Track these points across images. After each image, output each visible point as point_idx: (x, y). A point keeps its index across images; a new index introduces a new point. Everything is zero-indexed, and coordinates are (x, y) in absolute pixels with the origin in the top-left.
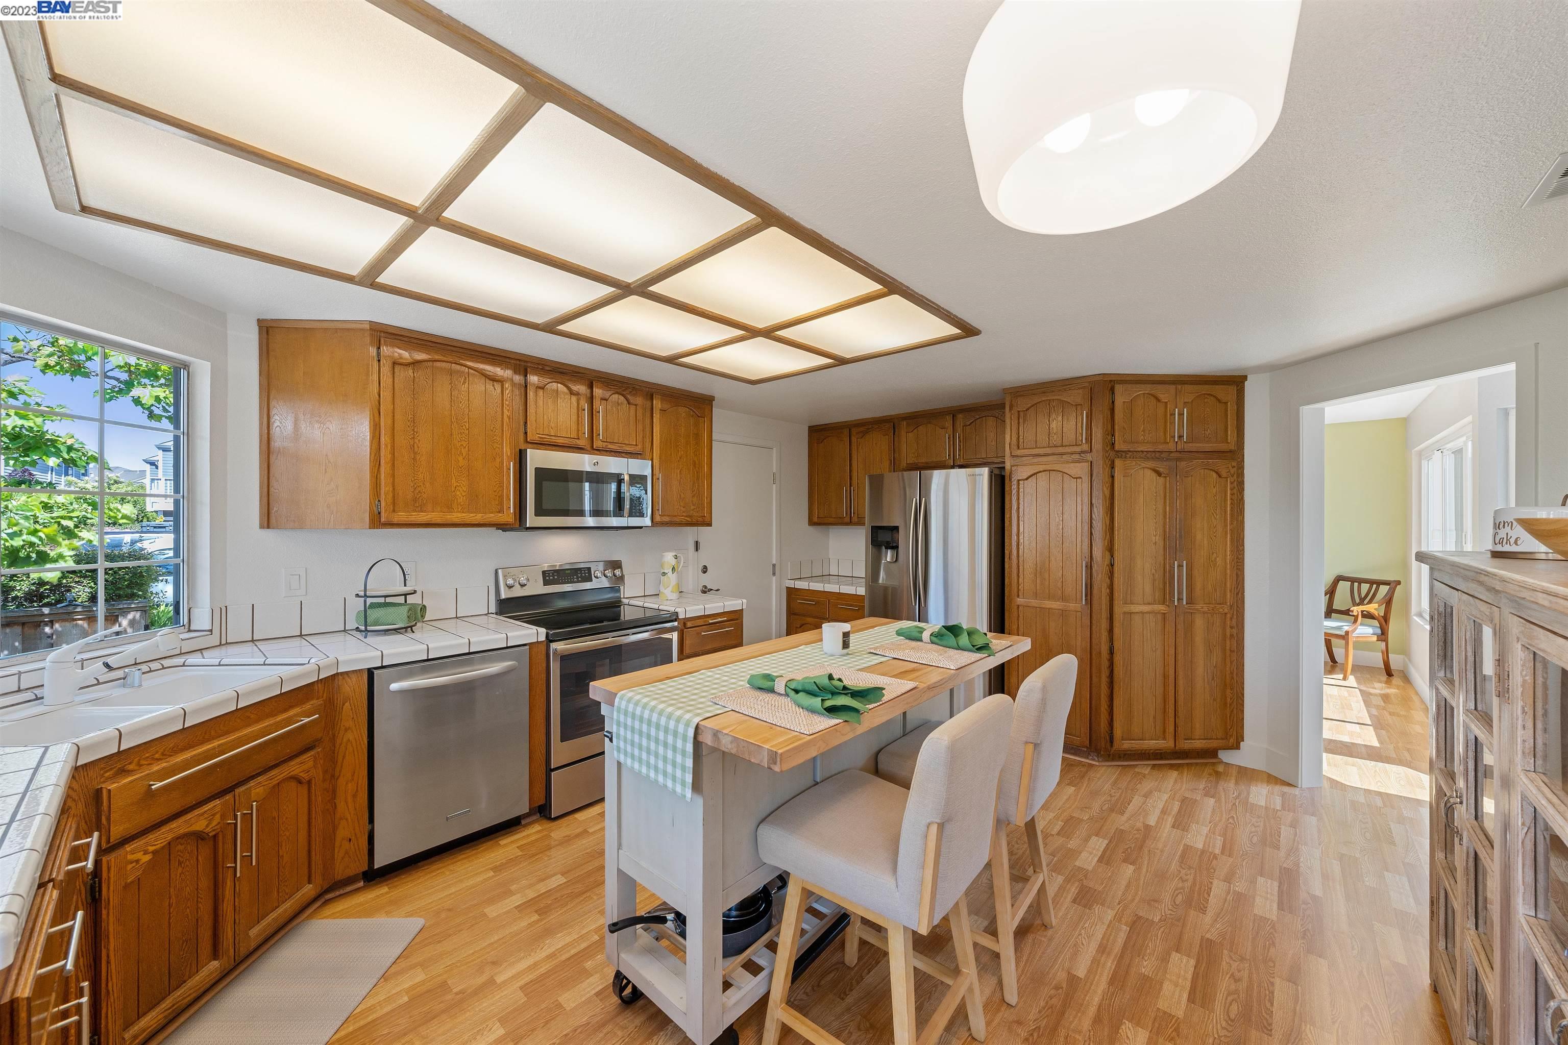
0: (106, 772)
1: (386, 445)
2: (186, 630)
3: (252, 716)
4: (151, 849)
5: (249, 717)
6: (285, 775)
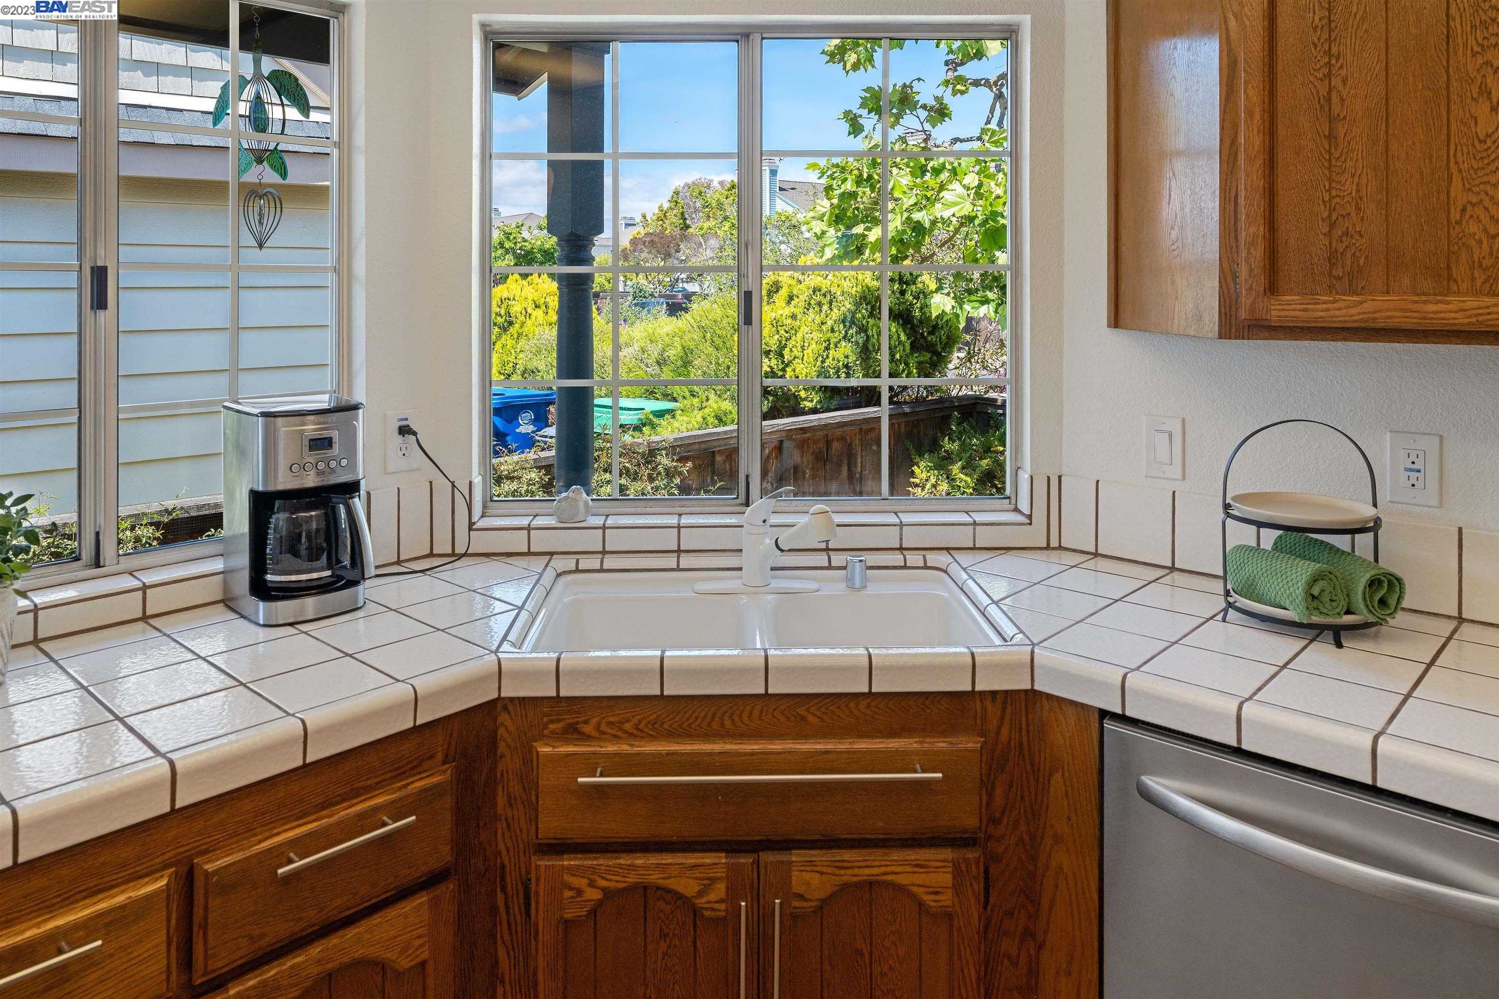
0: (551, 722)
1: (1250, 113)
2: (1012, 507)
3: (811, 719)
4: (602, 883)
5: (804, 719)
6: (876, 871)
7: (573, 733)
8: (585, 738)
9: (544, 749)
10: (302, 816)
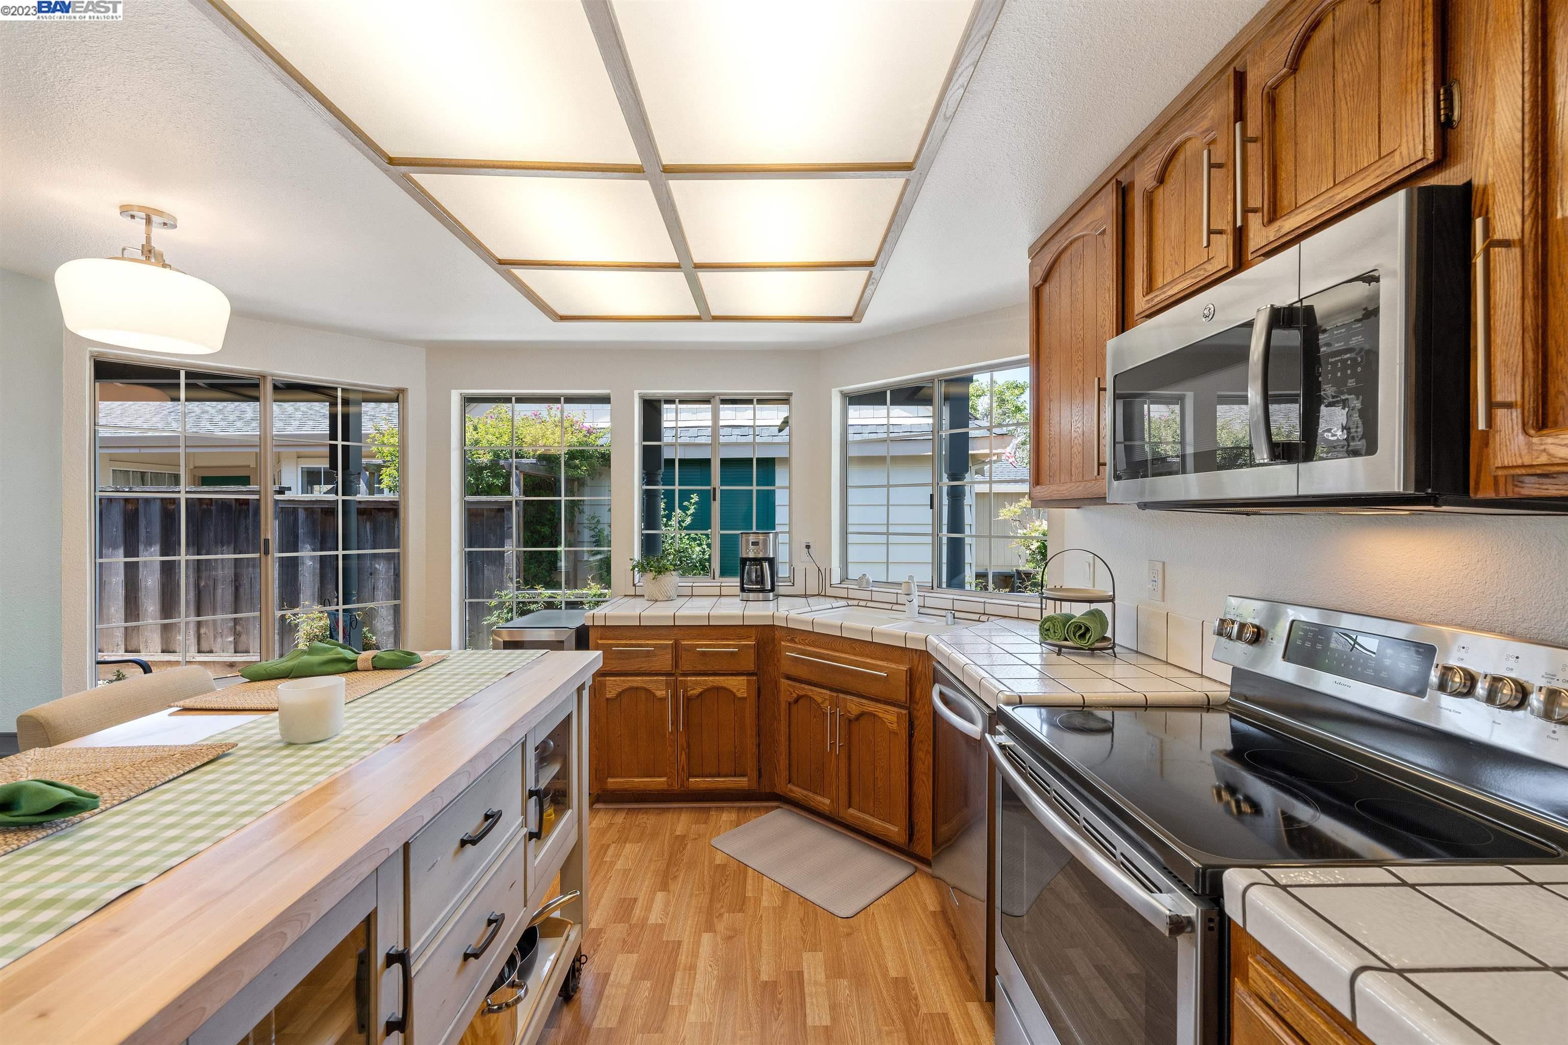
0: (788, 636)
6: (872, 709)
7: (792, 641)
8: (795, 643)
9: (783, 643)
10: (710, 640)
